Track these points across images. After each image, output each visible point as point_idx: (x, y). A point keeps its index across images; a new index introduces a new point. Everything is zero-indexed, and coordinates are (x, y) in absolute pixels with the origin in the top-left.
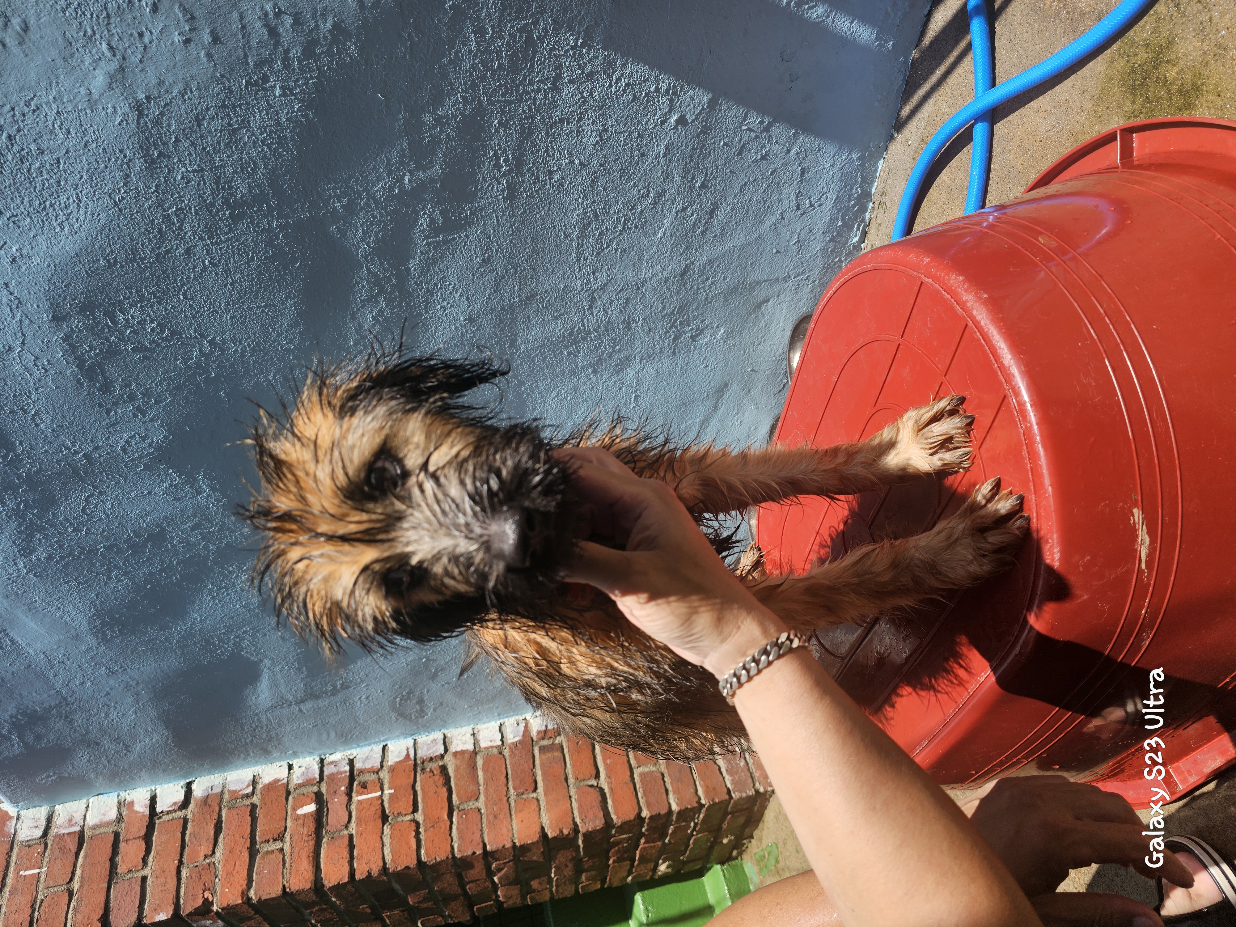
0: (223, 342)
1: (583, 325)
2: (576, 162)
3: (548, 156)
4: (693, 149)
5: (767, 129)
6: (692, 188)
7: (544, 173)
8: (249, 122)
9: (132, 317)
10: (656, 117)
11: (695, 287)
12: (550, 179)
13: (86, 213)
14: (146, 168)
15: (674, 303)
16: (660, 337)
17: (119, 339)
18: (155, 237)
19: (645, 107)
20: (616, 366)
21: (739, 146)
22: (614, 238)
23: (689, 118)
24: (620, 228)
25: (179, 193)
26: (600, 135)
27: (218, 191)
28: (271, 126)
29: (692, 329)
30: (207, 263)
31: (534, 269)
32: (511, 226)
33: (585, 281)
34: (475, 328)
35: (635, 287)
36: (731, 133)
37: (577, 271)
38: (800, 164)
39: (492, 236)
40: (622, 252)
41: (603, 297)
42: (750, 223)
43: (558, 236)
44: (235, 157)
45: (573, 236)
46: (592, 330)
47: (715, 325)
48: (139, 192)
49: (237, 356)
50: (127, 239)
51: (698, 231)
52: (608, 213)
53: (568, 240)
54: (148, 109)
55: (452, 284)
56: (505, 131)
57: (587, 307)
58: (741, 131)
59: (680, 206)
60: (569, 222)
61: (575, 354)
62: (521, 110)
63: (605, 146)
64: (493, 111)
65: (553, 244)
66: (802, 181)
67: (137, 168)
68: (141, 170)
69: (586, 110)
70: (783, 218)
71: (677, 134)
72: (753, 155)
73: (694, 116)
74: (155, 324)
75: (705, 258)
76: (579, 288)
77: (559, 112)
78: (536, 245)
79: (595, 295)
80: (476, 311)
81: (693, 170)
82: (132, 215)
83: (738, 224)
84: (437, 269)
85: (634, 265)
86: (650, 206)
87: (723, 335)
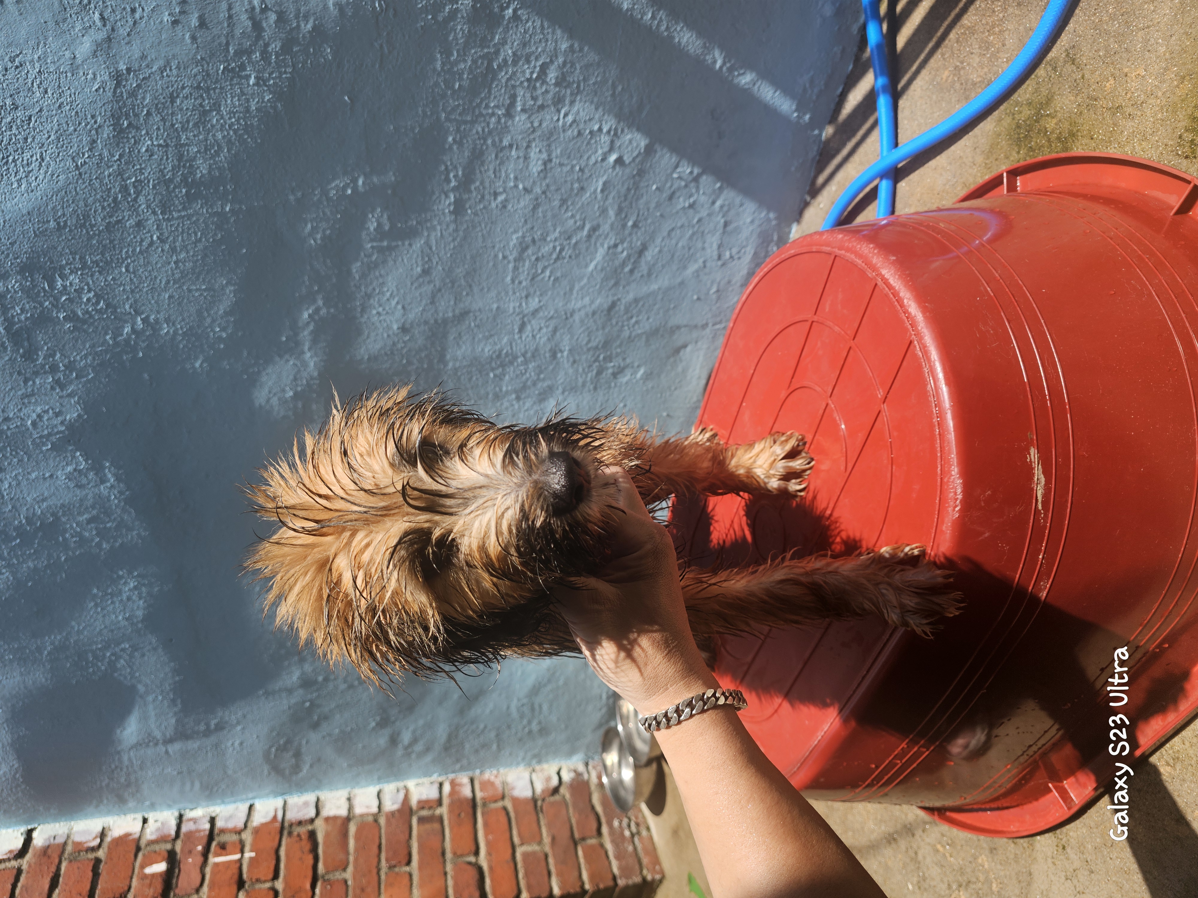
1: (511, 348)
2: (521, 186)
3: (495, 176)
4: (629, 190)
5: (696, 179)
6: (624, 226)
7: (490, 193)
8: (220, 106)
9: (71, 284)
10: (597, 155)
11: (620, 324)
12: (495, 199)
13: (46, 172)
14: (113, 136)
15: (599, 338)
16: (584, 370)
17: (53, 305)
18: (109, 205)
19: (588, 143)
20: (540, 394)
21: (669, 192)
22: (549, 265)
23: (627, 159)
24: (554, 256)
25: (140, 165)
26: (545, 164)
27: (179, 169)
28: (240, 112)
29: (614, 366)
30: (155, 238)
31: (470, 286)
32: (454, 240)
33: (518, 304)
34: (408, 338)
35: (564, 317)
36: (663, 179)
37: (511, 293)
38: (723, 217)
39: (434, 248)
40: (554, 280)
41: (533, 322)
42: (674, 267)
43: (496, 256)
44: (201, 137)
45: (511, 258)
46: (519, 354)
47: (636, 364)
48: (101, 159)
49: (168, 338)
50: (81, 204)
51: (627, 269)
52: (545, 240)
53: (506, 262)
54: (127, 81)
55: (391, 290)
56: (458, 148)
57: (517, 331)
58: (673, 179)
59: (612, 243)
60: (508, 243)
61: (500, 378)
62: (474, 131)
63: (549, 175)
64: (449, 128)
65: (491, 264)
66: (724, 232)
67: (105, 135)
68: (109, 138)
69: (534, 139)
70: (705, 267)
71: (614, 174)
72: (682, 202)
73: (631, 159)
74: (91, 295)
75: (631, 296)
76: (511, 310)
77: (509, 138)
78: (475, 262)
79: (526, 319)
80: (409, 321)
81: (626, 210)
82: (91, 180)
83: (663, 266)
84: (377, 273)
85: (565, 294)
86: (584, 239)
87: (642, 375)
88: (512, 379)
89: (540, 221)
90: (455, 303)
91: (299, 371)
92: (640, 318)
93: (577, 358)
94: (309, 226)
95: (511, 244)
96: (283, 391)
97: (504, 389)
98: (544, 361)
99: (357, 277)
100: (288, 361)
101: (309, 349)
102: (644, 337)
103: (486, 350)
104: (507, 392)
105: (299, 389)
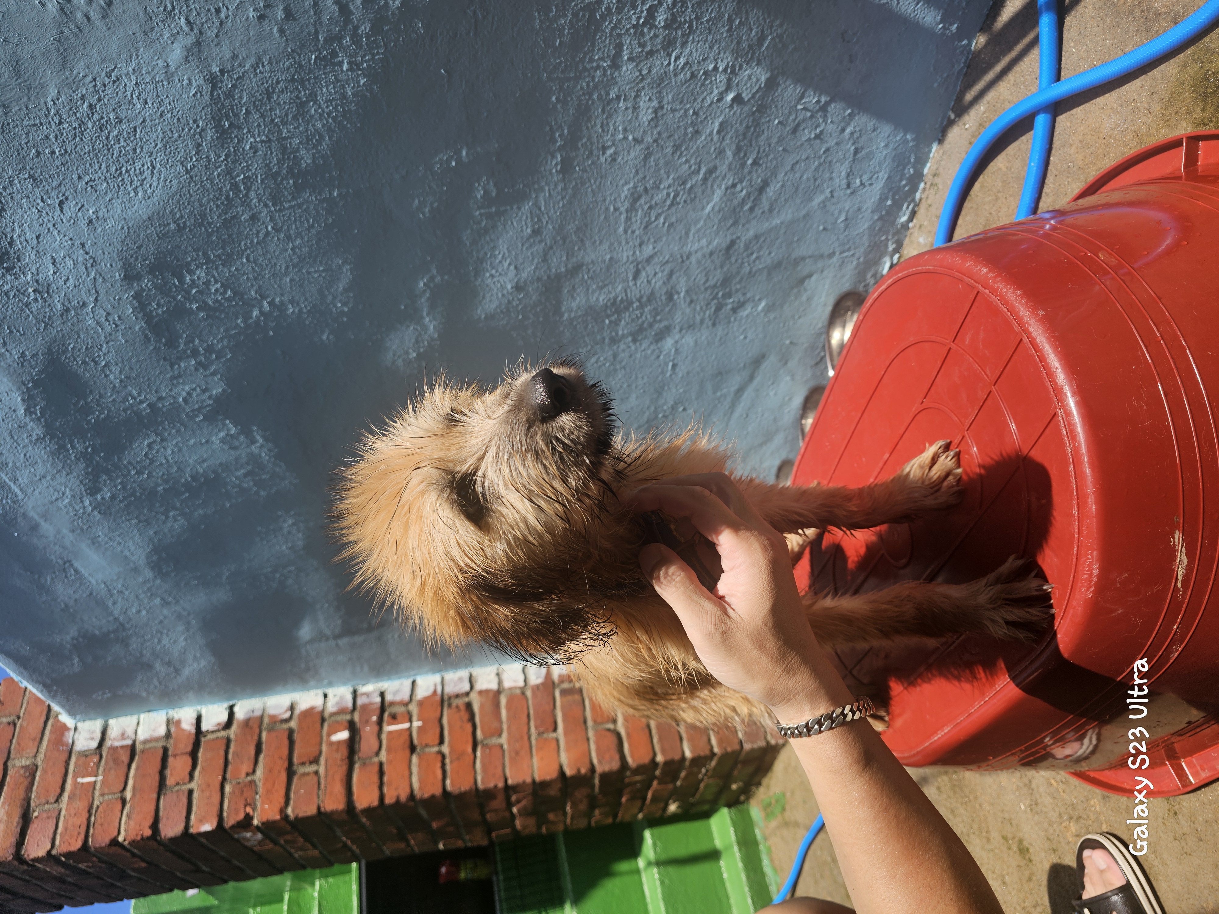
0: (282, 302)
1: (626, 295)
2: (630, 138)
3: (603, 131)
4: (748, 127)
5: (823, 108)
6: (743, 165)
7: (598, 148)
8: (316, 96)
9: (199, 278)
10: (712, 96)
11: (740, 261)
12: (604, 154)
13: (159, 179)
14: (217, 138)
15: (717, 276)
16: (701, 308)
17: (185, 298)
18: (222, 203)
19: (703, 85)
20: (656, 335)
21: (793, 125)
22: (663, 212)
23: (746, 96)
24: (668, 202)
25: (247, 162)
26: (655, 112)
27: (284, 161)
28: (337, 100)
29: (734, 302)
30: (270, 228)
31: (582, 241)
32: (562, 199)
33: (631, 253)
34: (522, 295)
35: (680, 260)
36: (787, 111)
37: (623, 243)
38: (853, 144)
39: (543, 208)
40: (669, 226)
41: (648, 268)
42: (798, 201)
43: (607, 209)
44: (301, 129)
45: (623, 209)
46: (634, 300)
47: (757, 298)
48: (209, 161)
49: (294, 316)
50: (197, 204)
51: (746, 208)
52: (658, 188)
53: (617, 213)
54: (222, 82)
55: (502, 253)
56: (562, 107)
57: (631, 278)
58: (797, 110)
59: (730, 183)
60: (619, 196)
61: (616, 323)
62: (579, 87)
63: (660, 123)
64: (552, 88)
65: (602, 217)
66: (854, 160)
67: (209, 138)
68: (213, 140)
69: (643, 88)
70: (832, 196)
71: (732, 113)
72: (807, 134)
73: (750, 96)
74: (218, 285)
75: (751, 233)
76: (625, 259)
77: (616, 89)
78: (586, 218)
79: (640, 266)
80: (523, 280)
81: (745, 148)
82: (202, 182)
83: (786, 201)
84: (488, 239)
85: (680, 238)
86: (700, 183)
87: (764, 307)
88: (627, 324)
89: (652, 170)
90: (567, 259)
91: (420, 334)
92: (761, 253)
93: (695, 297)
94: (417, 201)
95: (623, 196)
96: (407, 353)
97: (620, 333)
98: (660, 303)
99: (468, 244)
100: (408, 327)
101: (428, 315)
102: (765, 271)
103: (601, 299)
104: (623, 336)
105: (422, 350)
